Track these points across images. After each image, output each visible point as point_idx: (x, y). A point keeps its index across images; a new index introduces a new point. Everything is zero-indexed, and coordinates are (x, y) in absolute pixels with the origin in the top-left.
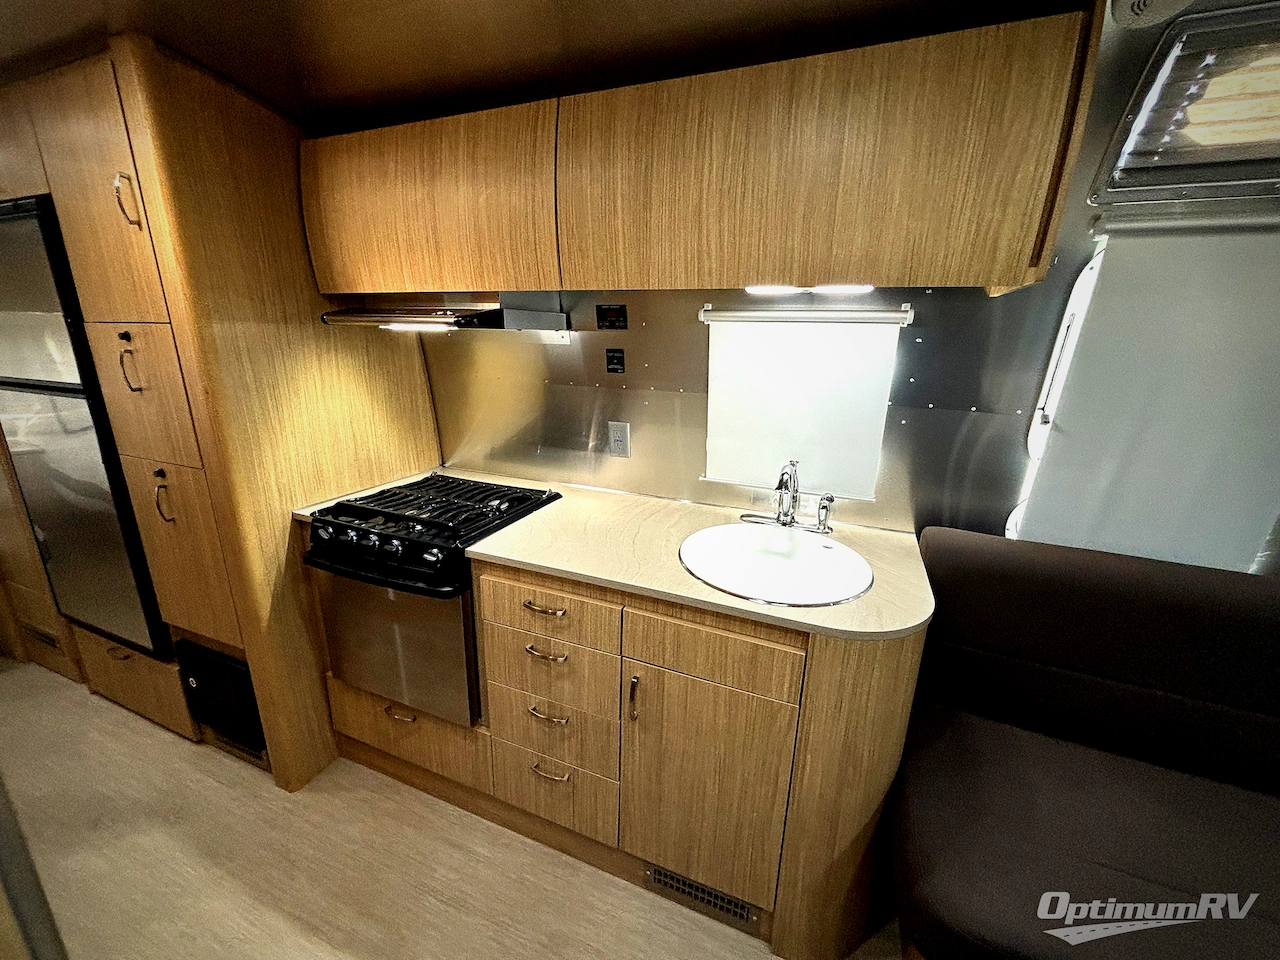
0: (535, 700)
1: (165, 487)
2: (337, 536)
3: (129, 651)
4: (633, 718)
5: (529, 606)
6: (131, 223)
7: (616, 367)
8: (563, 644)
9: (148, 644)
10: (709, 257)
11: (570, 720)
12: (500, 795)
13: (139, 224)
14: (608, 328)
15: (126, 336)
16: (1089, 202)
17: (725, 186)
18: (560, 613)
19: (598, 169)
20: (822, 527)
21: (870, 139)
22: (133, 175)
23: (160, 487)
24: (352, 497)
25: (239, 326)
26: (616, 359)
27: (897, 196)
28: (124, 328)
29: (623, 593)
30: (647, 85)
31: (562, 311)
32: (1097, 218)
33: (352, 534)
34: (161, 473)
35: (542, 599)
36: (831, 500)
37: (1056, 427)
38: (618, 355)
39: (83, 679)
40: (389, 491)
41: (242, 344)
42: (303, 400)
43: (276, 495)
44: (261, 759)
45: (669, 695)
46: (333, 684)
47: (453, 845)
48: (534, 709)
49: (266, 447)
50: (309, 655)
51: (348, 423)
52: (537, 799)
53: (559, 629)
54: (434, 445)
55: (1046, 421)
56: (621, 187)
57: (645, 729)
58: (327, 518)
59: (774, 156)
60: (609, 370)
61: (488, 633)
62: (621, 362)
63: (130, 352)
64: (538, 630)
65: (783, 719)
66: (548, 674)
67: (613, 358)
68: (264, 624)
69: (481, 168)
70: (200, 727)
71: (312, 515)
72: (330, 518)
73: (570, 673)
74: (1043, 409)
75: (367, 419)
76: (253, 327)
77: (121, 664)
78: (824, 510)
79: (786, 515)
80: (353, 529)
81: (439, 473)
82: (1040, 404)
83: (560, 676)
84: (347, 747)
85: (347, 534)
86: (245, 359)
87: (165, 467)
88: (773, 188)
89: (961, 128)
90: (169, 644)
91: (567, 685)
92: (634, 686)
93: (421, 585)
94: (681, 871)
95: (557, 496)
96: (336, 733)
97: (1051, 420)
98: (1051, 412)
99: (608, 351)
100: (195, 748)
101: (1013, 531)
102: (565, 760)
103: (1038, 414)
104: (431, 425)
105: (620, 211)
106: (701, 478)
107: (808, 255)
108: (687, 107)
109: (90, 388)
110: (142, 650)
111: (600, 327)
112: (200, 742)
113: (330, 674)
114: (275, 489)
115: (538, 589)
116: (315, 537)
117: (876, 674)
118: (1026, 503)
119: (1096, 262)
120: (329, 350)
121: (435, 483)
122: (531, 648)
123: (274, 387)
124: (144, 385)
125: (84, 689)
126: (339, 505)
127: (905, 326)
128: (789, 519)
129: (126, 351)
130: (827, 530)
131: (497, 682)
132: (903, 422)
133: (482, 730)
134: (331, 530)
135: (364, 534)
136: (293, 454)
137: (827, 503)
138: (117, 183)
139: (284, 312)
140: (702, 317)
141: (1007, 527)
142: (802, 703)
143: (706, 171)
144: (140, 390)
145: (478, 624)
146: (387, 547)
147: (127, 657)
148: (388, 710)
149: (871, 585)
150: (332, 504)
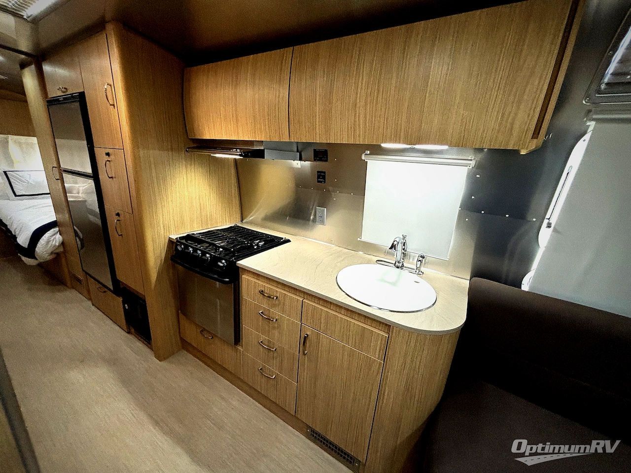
0: (263, 337)
1: (119, 220)
2: (185, 250)
3: (106, 290)
4: (304, 354)
5: (262, 292)
6: (111, 105)
7: (321, 180)
8: (276, 313)
9: (112, 288)
10: (359, 127)
11: (277, 350)
12: (246, 379)
13: (114, 105)
14: (318, 160)
15: (108, 154)
16: (584, 102)
17: (369, 91)
18: (275, 298)
19: (308, 83)
20: (418, 271)
21: (445, 67)
22: (112, 84)
23: (117, 220)
24: (195, 233)
25: (151, 152)
26: (321, 176)
27: (458, 97)
28: (107, 151)
29: (304, 293)
30: (335, 40)
31: (298, 151)
32: (590, 111)
33: (191, 249)
34: (118, 214)
35: (267, 289)
36: (423, 257)
37: (555, 230)
38: (323, 174)
39: (90, 299)
40: (212, 231)
41: (152, 160)
42: (177, 186)
43: (162, 228)
44: (150, 344)
45: (322, 346)
46: (181, 315)
47: (223, 398)
48: (261, 342)
49: (159, 206)
50: (172, 301)
51: (198, 197)
52: (261, 384)
53: (274, 306)
54: (239, 212)
55: (549, 226)
56: (319, 91)
57: (310, 360)
58: (182, 241)
59: (394, 75)
60: (318, 182)
61: (244, 303)
62: (324, 178)
63: (109, 161)
64: (265, 305)
65: (375, 368)
66: (269, 327)
67: (320, 175)
68: (153, 286)
69: (257, 81)
70: (129, 327)
71: (176, 239)
72: (184, 241)
73: (278, 327)
74: (549, 219)
75: (207, 197)
76: (157, 152)
77: (102, 294)
78: (420, 262)
79: (399, 262)
80: (192, 247)
81: (238, 225)
82: (548, 216)
83: (274, 328)
84: (185, 345)
85: (189, 249)
86: (153, 166)
87: (120, 212)
88: (393, 92)
89: (497, 59)
90: (120, 289)
91: (276, 332)
92: (305, 338)
93: (216, 276)
94: (323, 433)
95: (289, 241)
96: (181, 338)
97: (553, 226)
98: (553, 221)
99: (318, 172)
100: (127, 335)
101: (526, 286)
102: (273, 369)
103: (546, 222)
104: (238, 202)
105: (318, 103)
106: (359, 239)
107: (409, 128)
108: (352, 51)
109: (95, 176)
110: (110, 289)
111: (315, 160)
112: (129, 333)
113: (180, 311)
114: (162, 226)
115: (267, 285)
116: (176, 249)
117: (425, 352)
118: (535, 270)
119: (587, 137)
120: (191, 165)
121: (234, 229)
122: (262, 313)
123: (164, 180)
124: (113, 176)
125: (90, 303)
126: (188, 235)
127: (471, 168)
128: (400, 265)
129: (108, 161)
130: (420, 273)
131: (247, 327)
132: (467, 220)
133: (239, 348)
134: (183, 247)
135: (195, 250)
136: (171, 211)
137: (421, 259)
138: (106, 87)
139: (171, 146)
140: (363, 157)
141: (523, 283)
142: (385, 361)
143: (360, 84)
144: (112, 177)
145: (241, 297)
146: (204, 257)
147: (105, 292)
148: (202, 331)
149: (433, 304)
150: (185, 235)
